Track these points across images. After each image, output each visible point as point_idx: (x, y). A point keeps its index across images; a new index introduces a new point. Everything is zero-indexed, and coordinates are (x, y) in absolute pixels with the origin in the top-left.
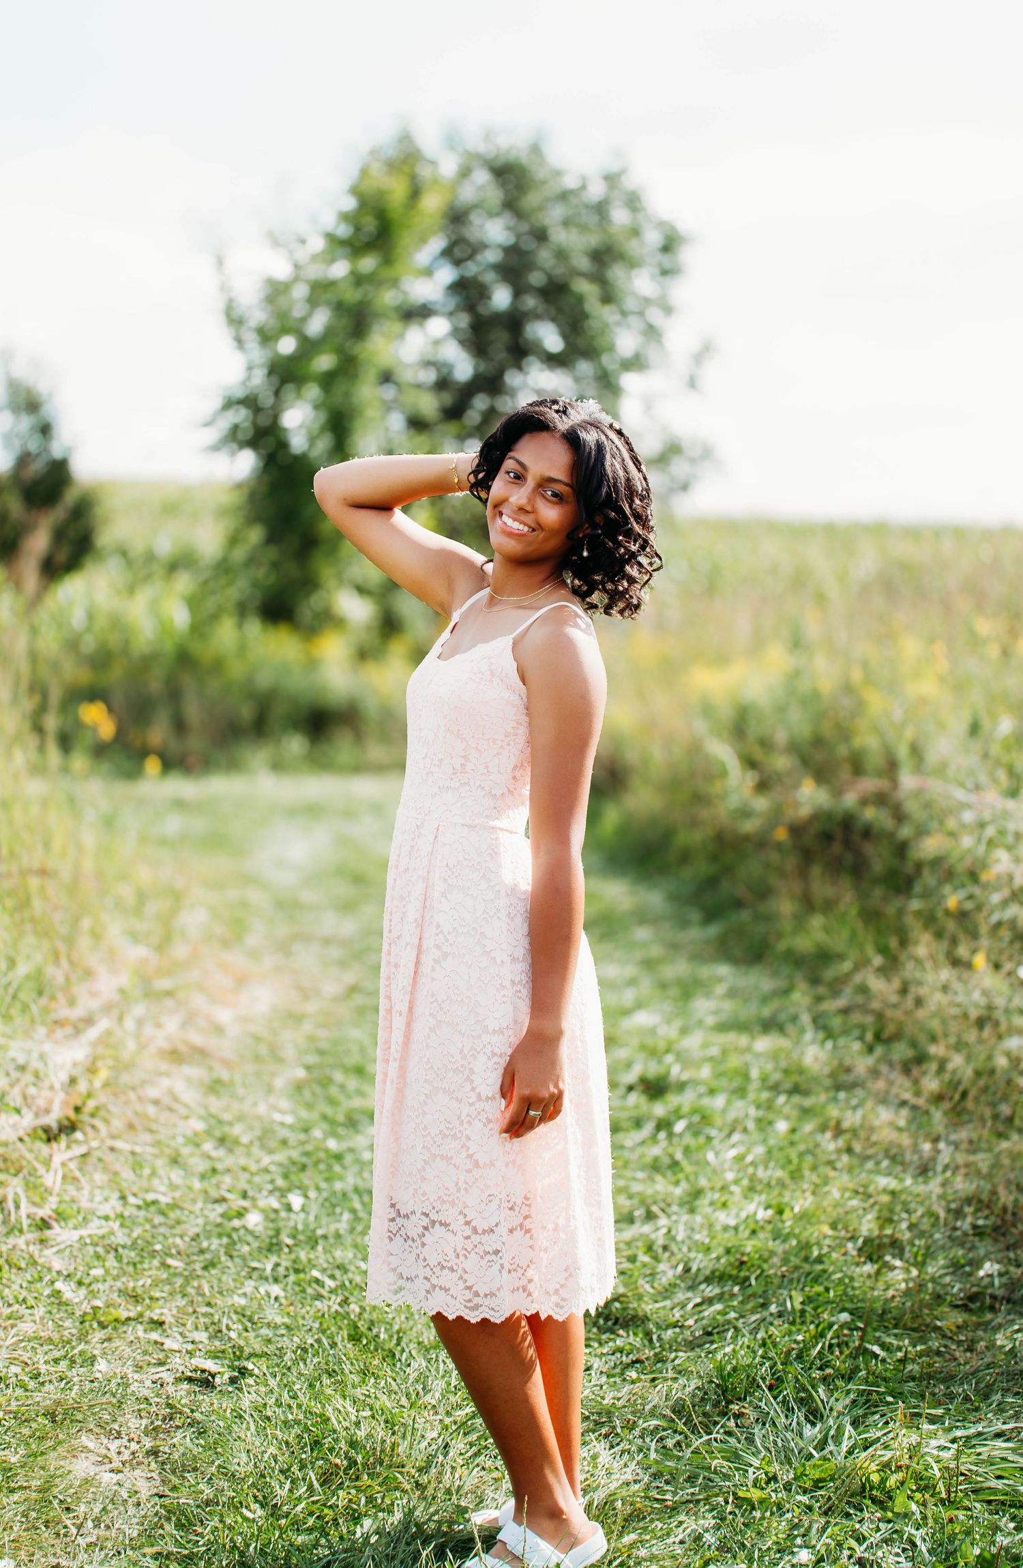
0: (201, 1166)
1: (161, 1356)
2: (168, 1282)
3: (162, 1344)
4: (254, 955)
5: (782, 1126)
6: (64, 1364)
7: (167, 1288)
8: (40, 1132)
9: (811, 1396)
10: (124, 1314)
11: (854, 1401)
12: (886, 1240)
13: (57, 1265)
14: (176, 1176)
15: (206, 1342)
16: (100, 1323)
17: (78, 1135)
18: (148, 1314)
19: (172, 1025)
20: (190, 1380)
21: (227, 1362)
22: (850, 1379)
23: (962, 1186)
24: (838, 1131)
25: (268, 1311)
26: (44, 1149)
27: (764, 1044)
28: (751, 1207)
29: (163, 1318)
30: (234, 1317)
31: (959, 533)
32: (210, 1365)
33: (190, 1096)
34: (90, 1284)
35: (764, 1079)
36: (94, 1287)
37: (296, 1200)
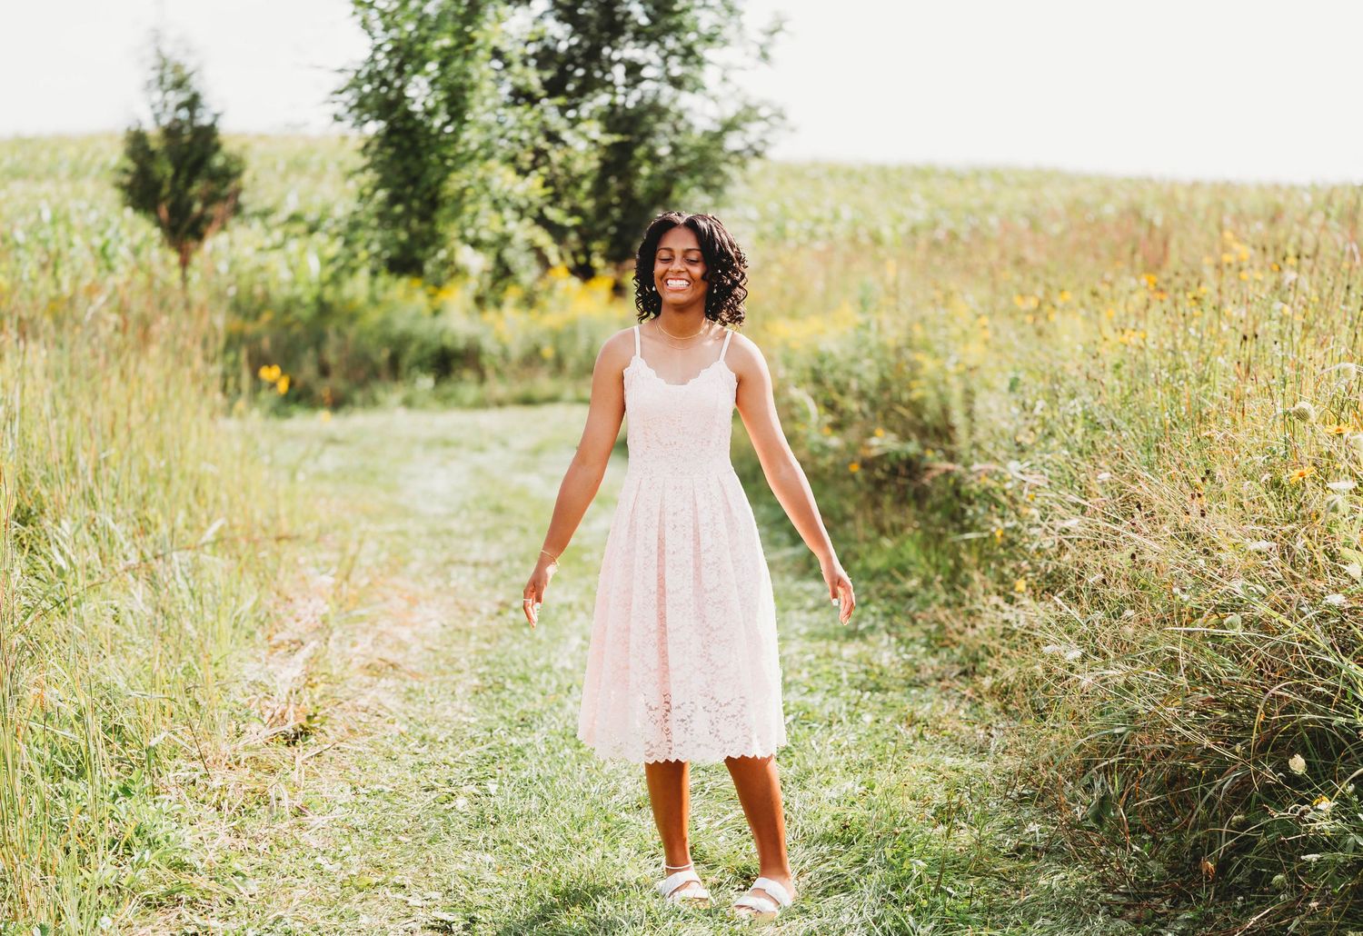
0: (411, 761)
1: (408, 910)
2: (402, 854)
3: (407, 902)
4: (417, 578)
5: (868, 718)
6: (335, 920)
7: (402, 859)
8: (281, 738)
9: (902, 924)
10: (374, 880)
11: (935, 927)
12: (954, 807)
13: (314, 844)
14: (392, 768)
15: (441, 899)
16: (357, 888)
17: (312, 740)
18: (391, 880)
19: (365, 643)
20: (432, 928)
21: (460, 913)
22: (931, 912)
23: (1011, 763)
24: (913, 721)
25: (486, 874)
26: (288, 752)
27: (851, 650)
28: (849, 785)
29: (405, 883)
30: (460, 879)
31: (998, 176)
32: (446, 916)
33: (392, 703)
34: (343, 858)
35: (851, 681)
36: (347, 860)
37: (492, 787)
